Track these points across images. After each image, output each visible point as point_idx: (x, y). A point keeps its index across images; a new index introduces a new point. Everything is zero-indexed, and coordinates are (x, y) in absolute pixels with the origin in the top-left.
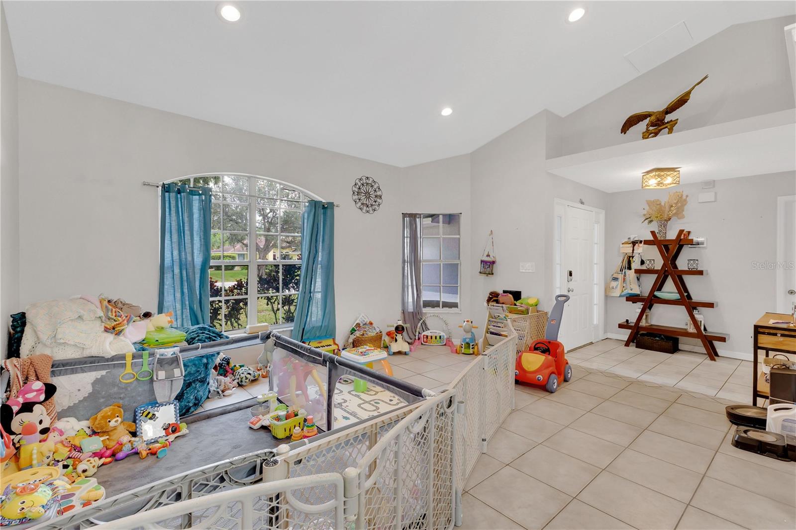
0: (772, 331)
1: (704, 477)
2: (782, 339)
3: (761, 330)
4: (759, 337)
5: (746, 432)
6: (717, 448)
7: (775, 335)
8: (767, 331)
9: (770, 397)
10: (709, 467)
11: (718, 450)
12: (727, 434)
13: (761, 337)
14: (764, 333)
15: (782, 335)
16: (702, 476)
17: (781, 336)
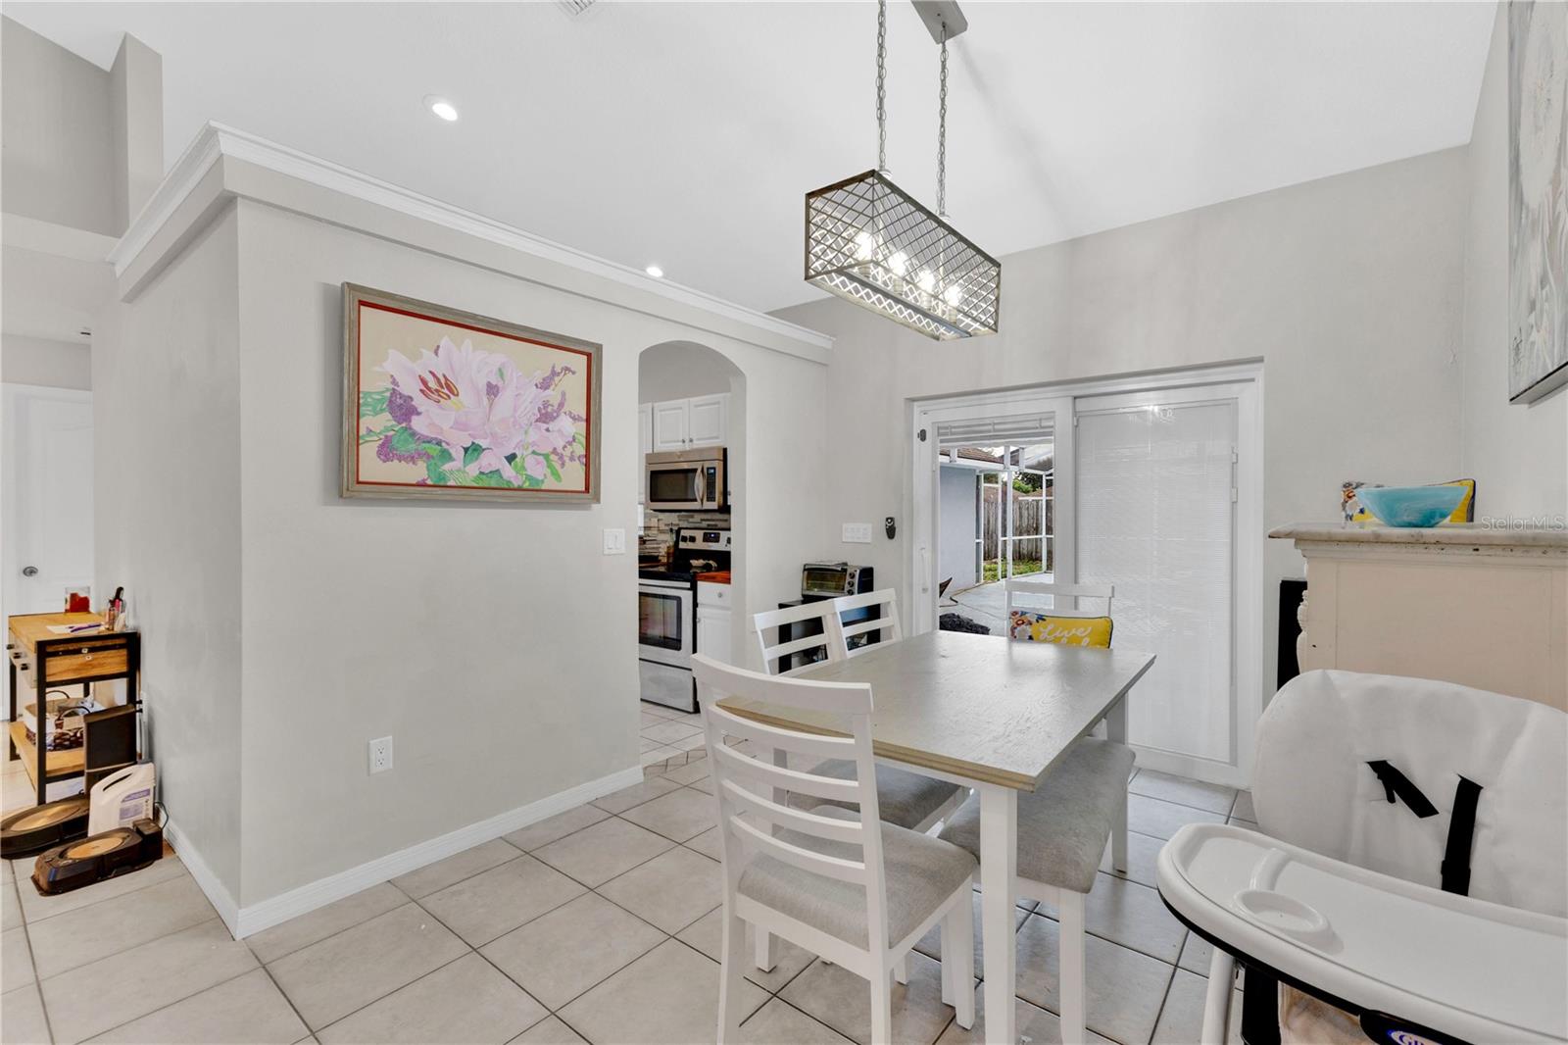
0: (71, 647)
1: (39, 986)
2: (89, 657)
3: (50, 649)
4: (47, 664)
5: (62, 855)
6: (21, 919)
7: (78, 652)
8: (61, 648)
9: (86, 771)
10: (34, 963)
11: (24, 922)
12: (15, 883)
13: (51, 663)
14: (55, 654)
15: (92, 650)
16: (35, 986)
17: (89, 652)
